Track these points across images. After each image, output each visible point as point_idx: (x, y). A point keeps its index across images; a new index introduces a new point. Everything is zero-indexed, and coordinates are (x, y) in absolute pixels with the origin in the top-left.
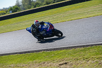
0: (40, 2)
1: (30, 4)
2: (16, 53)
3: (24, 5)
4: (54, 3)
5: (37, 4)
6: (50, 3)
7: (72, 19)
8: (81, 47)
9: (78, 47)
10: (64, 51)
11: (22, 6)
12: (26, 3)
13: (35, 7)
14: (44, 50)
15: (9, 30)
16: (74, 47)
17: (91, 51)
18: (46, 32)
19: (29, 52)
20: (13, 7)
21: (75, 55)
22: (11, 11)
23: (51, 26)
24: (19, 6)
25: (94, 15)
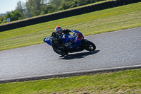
0: (55, 6)
1: (39, 9)
2: (14, 81)
3: (29, 9)
4: (75, 6)
5: (50, 8)
6: (68, 7)
7: (101, 31)
8: (109, 71)
9: (104, 71)
10: (83, 77)
11: (26, 11)
12: (32, 7)
13: (46, 13)
14: (56, 76)
15: (5, 47)
16: (99, 71)
17: (122, 77)
18: (73, 44)
19: (33, 79)
20: (13, 12)
21: (100, 82)
22: (9, 19)
23: (80, 35)
24: (22, 11)
25: (133, 25)
